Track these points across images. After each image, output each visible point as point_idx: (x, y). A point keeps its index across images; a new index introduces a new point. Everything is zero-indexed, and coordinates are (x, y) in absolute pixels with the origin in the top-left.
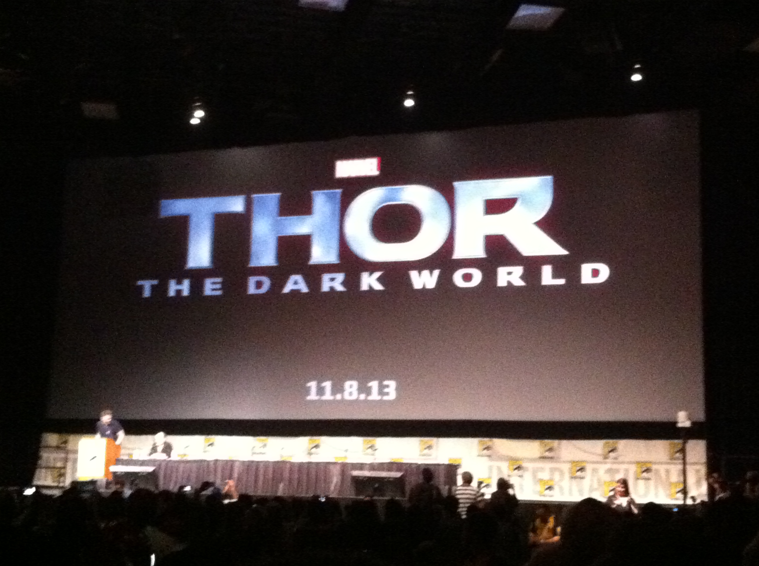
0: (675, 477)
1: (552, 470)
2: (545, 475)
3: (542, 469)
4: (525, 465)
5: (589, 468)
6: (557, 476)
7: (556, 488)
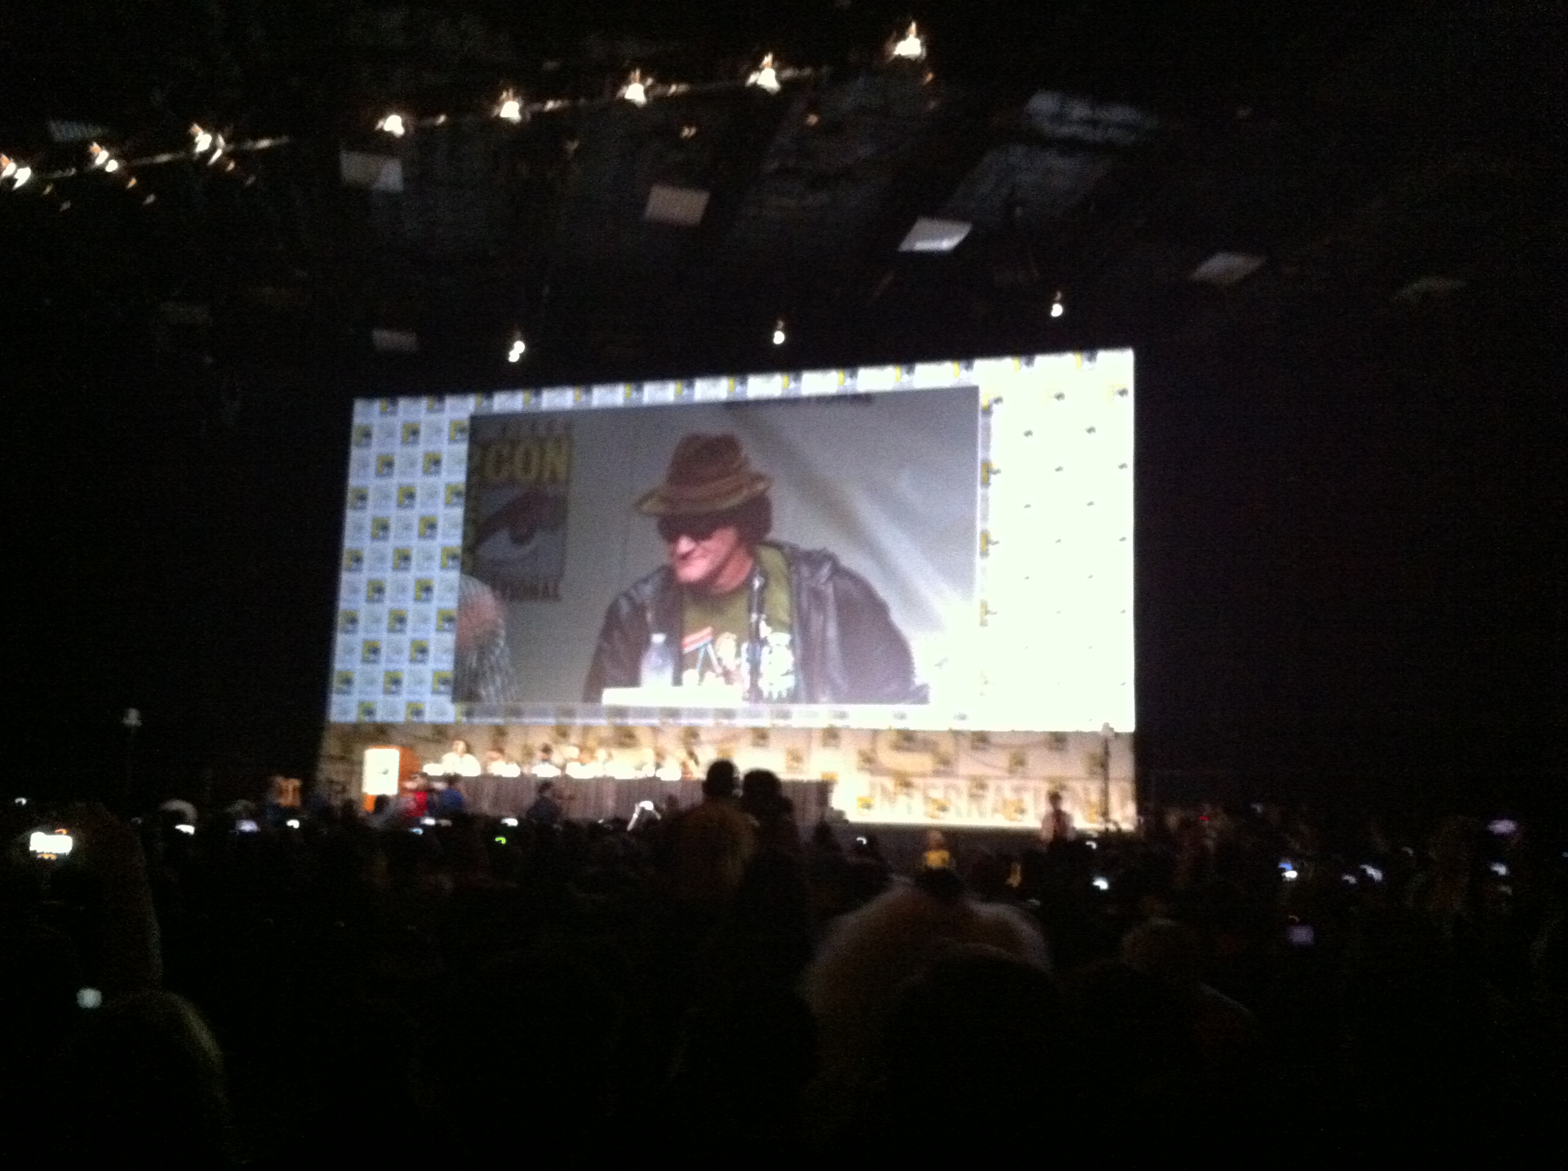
0: (1095, 797)
1: (947, 787)
2: (937, 794)
3: (934, 787)
4: (916, 781)
5: (992, 785)
6: (953, 795)
7: (952, 810)
